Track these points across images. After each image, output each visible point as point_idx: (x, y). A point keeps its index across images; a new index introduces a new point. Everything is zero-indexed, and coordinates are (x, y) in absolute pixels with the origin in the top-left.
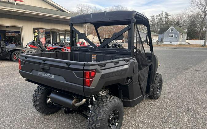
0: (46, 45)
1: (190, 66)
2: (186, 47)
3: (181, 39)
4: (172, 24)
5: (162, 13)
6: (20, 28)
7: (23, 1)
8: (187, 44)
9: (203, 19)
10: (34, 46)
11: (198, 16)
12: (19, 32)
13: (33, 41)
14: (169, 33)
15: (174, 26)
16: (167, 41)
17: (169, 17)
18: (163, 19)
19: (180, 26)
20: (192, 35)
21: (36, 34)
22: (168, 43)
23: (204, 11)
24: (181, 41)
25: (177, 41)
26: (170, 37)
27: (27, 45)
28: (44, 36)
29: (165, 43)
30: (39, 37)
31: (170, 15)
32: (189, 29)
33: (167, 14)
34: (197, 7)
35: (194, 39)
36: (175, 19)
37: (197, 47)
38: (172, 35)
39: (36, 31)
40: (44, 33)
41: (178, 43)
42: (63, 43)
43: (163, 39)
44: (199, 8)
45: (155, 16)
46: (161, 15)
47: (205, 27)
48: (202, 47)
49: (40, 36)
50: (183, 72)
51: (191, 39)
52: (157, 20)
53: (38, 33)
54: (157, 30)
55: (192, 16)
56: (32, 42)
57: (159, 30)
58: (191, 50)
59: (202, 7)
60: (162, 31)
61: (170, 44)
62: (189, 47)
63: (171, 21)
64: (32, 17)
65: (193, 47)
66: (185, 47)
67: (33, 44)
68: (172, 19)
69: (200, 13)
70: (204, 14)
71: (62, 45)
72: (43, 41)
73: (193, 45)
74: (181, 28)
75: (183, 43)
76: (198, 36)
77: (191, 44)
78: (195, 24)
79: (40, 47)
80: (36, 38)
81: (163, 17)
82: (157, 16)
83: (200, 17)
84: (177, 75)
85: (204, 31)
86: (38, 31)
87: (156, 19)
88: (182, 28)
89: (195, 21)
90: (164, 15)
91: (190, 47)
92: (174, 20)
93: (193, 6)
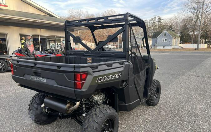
0: (35, 53)
1: (185, 71)
2: (180, 51)
3: (174, 44)
4: (165, 28)
5: (155, 17)
6: (5, 35)
7: (7, 6)
8: (181, 48)
9: (196, 22)
10: (21, 54)
11: (190, 19)
12: (4, 39)
13: (19, 48)
14: (163, 37)
15: (167, 30)
16: (161, 46)
17: (162, 21)
18: (156, 23)
19: (173, 30)
20: (185, 39)
21: (23, 41)
22: (162, 48)
23: (196, 14)
24: (174, 45)
25: (171, 46)
26: (163, 41)
27: (13, 53)
28: (32, 43)
29: (158, 48)
30: (26, 45)
31: (162, 20)
32: (181, 33)
33: (159, 18)
34: (189, 10)
35: (187, 43)
36: (167, 23)
37: (190, 51)
38: (165, 39)
39: (23, 37)
40: (32, 40)
41: (172, 47)
42: (53, 50)
43: (157, 43)
44: (191, 12)
45: (148, 21)
46: (154, 19)
47: (198, 31)
48: (195, 51)
49: (28, 43)
50: (178, 78)
51: (184, 43)
52: (150, 25)
53: (25, 40)
54: (150, 34)
55: (184, 20)
56: (19, 50)
57: (152, 34)
58: (185, 54)
59: (194, 11)
60: (155, 36)
61: (164, 48)
62: (182, 51)
63: (164, 26)
64: (18, 22)
65: (186, 51)
66: (178, 51)
67: (20, 51)
68: (165, 23)
69: (192, 17)
70: (196, 17)
71: (52, 52)
72: (31, 48)
73: (186, 49)
74: (173, 32)
75: (176, 47)
76: (191, 39)
77: (184, 48)
78: (187, 28)
79: (28, 55)
80: (23, 46)
81: (156, 21)
82: (150, 20)
83: (193, 21)
84: (173, 82)
85: (196, 35)
86: (25, 38)
87: (150, 23)
88: (175, 32)
89: (187, 25)
90: (157, 19)
91: (184, 51)
92: (166, 25)
93: (185, 10)
